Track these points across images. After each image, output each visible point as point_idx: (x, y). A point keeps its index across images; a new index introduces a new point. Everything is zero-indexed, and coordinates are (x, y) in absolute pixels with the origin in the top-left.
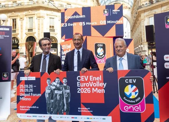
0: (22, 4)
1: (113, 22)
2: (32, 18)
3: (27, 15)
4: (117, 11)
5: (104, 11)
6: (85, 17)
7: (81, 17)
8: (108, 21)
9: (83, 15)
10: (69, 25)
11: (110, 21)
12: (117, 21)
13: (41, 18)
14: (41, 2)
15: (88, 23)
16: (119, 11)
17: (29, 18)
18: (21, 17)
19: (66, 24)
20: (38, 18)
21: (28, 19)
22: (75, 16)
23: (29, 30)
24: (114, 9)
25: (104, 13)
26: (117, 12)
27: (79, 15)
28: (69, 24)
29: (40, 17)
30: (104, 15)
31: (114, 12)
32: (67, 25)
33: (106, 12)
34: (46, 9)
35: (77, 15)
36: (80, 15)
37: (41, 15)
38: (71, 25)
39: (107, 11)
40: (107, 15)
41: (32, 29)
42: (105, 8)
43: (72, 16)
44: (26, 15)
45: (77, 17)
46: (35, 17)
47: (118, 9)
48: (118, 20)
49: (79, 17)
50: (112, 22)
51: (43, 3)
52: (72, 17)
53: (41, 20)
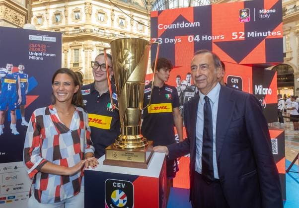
0: (66, 33)
1: (260, 34)
2: (78, 50)
3: (73, 46)
4: (269, 11)
5: (241, 12)
6: (199, 25)
7: (191, 26)
8: (249, 33)
9: (195, 21)
10: (167, 40)
11: (253, 33)
12: (269, 32)
13: (90, 50)
14: (89, 30)
15: (206, 38)
16: (274, 11)
17: (75, 50)
18: (65, 49)
19: (161, 39)
20: (85, 50)
21: (73, 50)
22: (178, 24)
23: (74, 64)
24: (263, 8)
25: (241, 16)
26: (268, 14)
27: (186, 21)
28: (165, 39)
29: (88, 49)
30: (240, 20)
31: (262, 13)
32: (163, 41)
33: (244, 14)
34: (95, 39)
35: (183, 22)
36: (189, 22)
37: (89, 47)
38: (172, 41)
39: (247, 12)
40: (246, 21)
41: (78, 64)
42: (242, 7)
43: (173, 23)
44: (70, 47)
45: (183, 25)
46: (82, 49)
47: (272, 9)
48: (271, 31)
49: (187, 25)
50: (258, 34)
51: (92, 31)
52: (172, 27)
53: (88, 52)
